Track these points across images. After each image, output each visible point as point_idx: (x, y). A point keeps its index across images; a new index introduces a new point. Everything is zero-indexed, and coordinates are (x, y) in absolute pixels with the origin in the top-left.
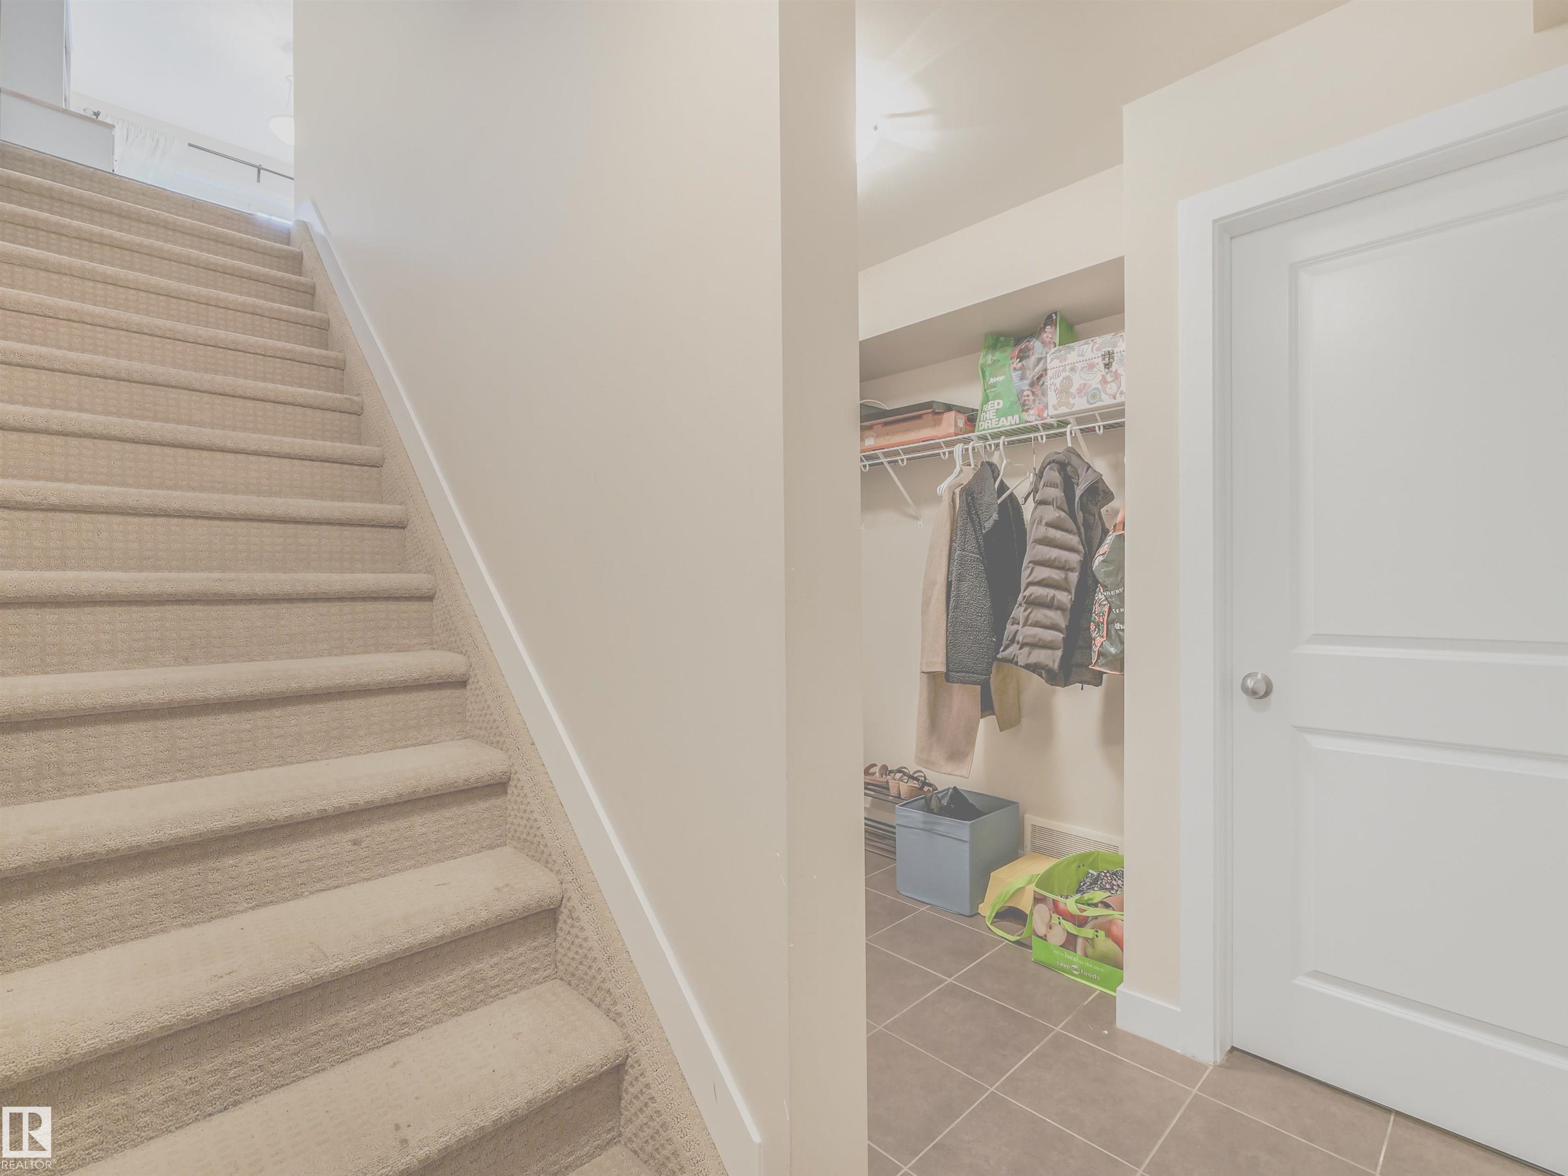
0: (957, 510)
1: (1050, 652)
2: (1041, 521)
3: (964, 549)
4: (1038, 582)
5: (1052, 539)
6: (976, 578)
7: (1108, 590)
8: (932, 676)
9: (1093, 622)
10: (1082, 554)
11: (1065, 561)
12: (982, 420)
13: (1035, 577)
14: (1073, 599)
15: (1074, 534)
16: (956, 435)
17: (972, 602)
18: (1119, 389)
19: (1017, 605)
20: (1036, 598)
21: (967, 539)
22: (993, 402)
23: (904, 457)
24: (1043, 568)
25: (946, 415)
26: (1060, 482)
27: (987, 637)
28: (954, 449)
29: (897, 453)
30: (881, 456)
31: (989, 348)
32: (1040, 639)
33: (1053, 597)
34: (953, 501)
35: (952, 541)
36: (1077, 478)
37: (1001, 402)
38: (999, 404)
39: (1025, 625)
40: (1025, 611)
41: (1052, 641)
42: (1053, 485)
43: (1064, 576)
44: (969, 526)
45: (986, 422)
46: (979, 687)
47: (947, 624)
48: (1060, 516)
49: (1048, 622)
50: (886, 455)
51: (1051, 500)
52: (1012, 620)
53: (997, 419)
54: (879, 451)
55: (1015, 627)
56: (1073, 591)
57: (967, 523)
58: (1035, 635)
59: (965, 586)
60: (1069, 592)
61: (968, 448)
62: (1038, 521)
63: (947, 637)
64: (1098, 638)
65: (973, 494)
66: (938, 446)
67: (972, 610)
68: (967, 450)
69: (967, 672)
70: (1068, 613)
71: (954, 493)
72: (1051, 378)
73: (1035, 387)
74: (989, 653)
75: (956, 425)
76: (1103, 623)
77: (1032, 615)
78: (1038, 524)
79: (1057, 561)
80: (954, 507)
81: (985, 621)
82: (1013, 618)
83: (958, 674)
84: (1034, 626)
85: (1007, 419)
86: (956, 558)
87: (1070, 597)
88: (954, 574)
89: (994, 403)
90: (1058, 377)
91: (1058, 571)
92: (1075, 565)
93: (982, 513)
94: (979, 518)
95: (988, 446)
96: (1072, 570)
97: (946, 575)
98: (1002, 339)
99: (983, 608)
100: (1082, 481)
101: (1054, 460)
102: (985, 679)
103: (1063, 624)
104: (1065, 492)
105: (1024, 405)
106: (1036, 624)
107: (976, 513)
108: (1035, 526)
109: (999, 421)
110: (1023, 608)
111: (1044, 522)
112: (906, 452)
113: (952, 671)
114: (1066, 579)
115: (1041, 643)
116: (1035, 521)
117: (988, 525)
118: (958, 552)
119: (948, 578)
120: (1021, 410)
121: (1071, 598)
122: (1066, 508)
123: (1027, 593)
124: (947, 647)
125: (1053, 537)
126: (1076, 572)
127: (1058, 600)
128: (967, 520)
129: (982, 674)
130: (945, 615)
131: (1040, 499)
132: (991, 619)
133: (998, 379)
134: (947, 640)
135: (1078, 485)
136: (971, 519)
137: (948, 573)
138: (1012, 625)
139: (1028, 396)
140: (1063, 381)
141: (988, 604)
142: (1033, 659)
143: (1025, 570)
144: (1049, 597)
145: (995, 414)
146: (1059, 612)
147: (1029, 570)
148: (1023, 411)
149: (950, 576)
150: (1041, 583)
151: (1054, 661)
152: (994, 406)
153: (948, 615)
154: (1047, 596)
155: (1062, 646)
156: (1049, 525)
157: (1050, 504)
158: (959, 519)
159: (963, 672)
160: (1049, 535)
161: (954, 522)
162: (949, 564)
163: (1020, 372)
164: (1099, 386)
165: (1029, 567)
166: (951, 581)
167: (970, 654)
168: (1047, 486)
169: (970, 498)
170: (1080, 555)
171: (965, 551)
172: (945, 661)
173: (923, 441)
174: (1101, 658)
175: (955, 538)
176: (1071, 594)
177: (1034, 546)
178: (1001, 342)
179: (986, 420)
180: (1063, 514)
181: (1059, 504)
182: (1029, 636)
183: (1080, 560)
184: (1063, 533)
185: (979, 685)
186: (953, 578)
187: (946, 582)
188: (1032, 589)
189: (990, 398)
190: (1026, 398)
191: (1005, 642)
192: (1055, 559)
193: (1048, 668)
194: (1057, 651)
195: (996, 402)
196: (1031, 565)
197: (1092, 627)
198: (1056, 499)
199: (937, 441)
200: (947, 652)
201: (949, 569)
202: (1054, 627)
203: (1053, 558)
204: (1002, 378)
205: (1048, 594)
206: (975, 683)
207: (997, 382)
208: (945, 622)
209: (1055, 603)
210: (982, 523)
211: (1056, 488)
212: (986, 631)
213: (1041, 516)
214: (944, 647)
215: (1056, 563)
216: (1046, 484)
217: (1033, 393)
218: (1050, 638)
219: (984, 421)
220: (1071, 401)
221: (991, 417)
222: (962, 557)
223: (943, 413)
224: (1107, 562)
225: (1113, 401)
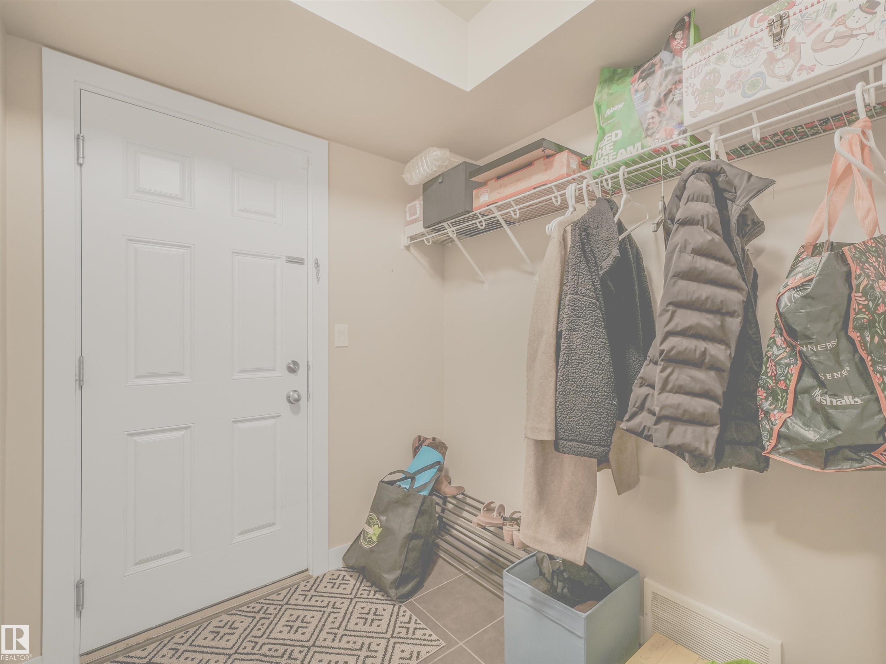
0: (568, 250)
1: (699, 429)
2: (685, 247)
3: (577, 292)
4: (681, 331)
5: (702, 272)
6: (592, 326)
7: (810, 344)
8: (540, 444)
9: (762, 387)
10: (744, 293)
11: (722, 301)
12: (597, 159)
13: (677, 325)
14: (733, 355)
15: (733, 265)
16: (568, 175)
17: (587, 356)
18: (797, 64)
19: (646, 362)
20: (679, 353)
21: (580, 281)
22: (610, 134)
23: (516, 208)
24: (689, 312)
25: (558, 157)
26: (712, 194)
27: (606, 399)
28: (566, 191)
29: (509, 205)
30: (495, 210)
31: (605, 82)
32: (685, 411)
33: (704, 353)
34: (564, 239)
35: (562, 284)
36: (733, 191)
37: (619, 132)
38: (617, 135)
39: (663, 390)
40: (663, 371)
41: (704, 414)
42: (702, 198)
43: (719, 323)
44: (583, 264)
45: (602, 159)
46: (595, 460)
47: (556, 382)
48: (712, 240)
49: (697, 388)
50: (499, 208)
51: (700, 217)
52: (640, 381)
53: (615, 153)
54: (493, 206)
55: (645, 390)
56: (733, 345)
57: (580, 261)
58: (679, 405)
59: (577, 337)
60: (728, 345)
61: (582, 188)
62: (681, 248)
63: (556, 398)
64: (776, 412)
65: (587, 229)
66: (550, 191)
67: (587, 366)
68: (580, 189)
69: (581, 442)
70: (726, 375)
71: (565, 231)
72: (687, 79)
73: (662, 106)
74: (608, 419)
75: (568, 166)
76: (786, 391)
77: (673, 377)
78: (681, 251)
79: (709, 302)
80: (565, 246)
81: (603, 379)
82: (641, 378)
83: (569, 443)
84: (676, 392)
85: (626, 151)
86: (567, 303)
87: (728, 352)
88: (565, 322)
89: (611, 136)
90: (699, 74)
91: (710, 316)
92: (736, 308)
93: (599, 251)
94: (595, 257)
95: (604, 181)
96: (732, 314)
97: (556, 323)
98: (620, 71)
99: (600, 364)
100: (741, 194)
101: (699, 168)
102: (604, 451)
103: (719, 390)
104: (718, 207)
105: (647, 129)
106: (679, 390)
107: (592, 251)
108: (675, 255)
109: (616, 155)
110: (661, 367)
111: (689, 248)
112: (518, 202)
113: (562, 439)
114: (722, 326)
115: (686, 417)
116: (675, 249)
117: (606, 264)
118: (569, 296)
119: (557, 329)
120: (643, 135)
121: (730, 355)
122: (719, 228)
123: (666, 346)
124: (556, 409)
125: (703, 268)
126: (738, 316)
127: (712, 356)
128: (580, 257)
129: (600, 445)
130: (554, 372)
131: (682, 217)
132: (611, 378)
133: (615, 108)
134: (556, 402)
135: (733, 201)
136: (585, 257)
137: (558, 322)
138: (641, 386)
139: (653, 118)
140: (705, 77)
141: (608, 359)
142: (676, 439)
143: (661, 315)
144: (698, 352)
145: (612, 147)
146: (713, 373)
147: (668, 315)
148: (646, 137)
149: (560, 326)
150: (683, 333)
151: (707, 443)
152: (611, 139)
153: (557, 372)
154: (695, 350)
155: (719, 421)
156: (698, 252)
157: (697, 224)
158: (571, 257)
159: (576, 441)
160: (698, 265)
161: (564, 262)
162: (559, 311)
163: (644, 92)
164: (763, 69)
165: (668, 311)
166: (562, 330)
167: (584, 419)
168: (692, 200)
169: (584, 233)
170: (742, 294)
171: (578, 294)
172: (553, 427)
173: (534, 188)
174: (784, 443)
175: (566, 281)
176: (730, 347)
177: (675, 282)
178: (619, 74)
179: (602, 156)
180: (717, 238)
181: (711, 223)
182: (671, 406)
183: (743, 301)
184: (717, 263)
185: (595, 458)
186: (564, 327)
187: (554, 333)
188: (672, 341)
189: (606, 131)
190: (651, 121)
191: (631, 409)
192: (707, 298)
193: (697, 453)
194: (710, 429)
195: (613, 133)
196: (670, 308)
197: (761, 394)
198: (707, 215)
199: (549, 185)
200: (556, 416)
201: (558, 317)
202: (706, 395)
203: (703, 297)
204: (620, 106)
205: (696, 347)
206: (591, 456)
207: (614, 111)
208: (554, 380)
209: (707, 360)
210: (599, 263)
211: (707, 202)
212: (606, 392)
213: (686, 241)
214: (553, 410)
215: (708, 305)
216: (691, 198)
217: (659, 113)
218: (700, 410)
219: (600, 159)
220: (718, 100)
221: (608, 152)
222: (573, 301)
223: (555, 154)
224: (813, 298)
225: (787, 84)
